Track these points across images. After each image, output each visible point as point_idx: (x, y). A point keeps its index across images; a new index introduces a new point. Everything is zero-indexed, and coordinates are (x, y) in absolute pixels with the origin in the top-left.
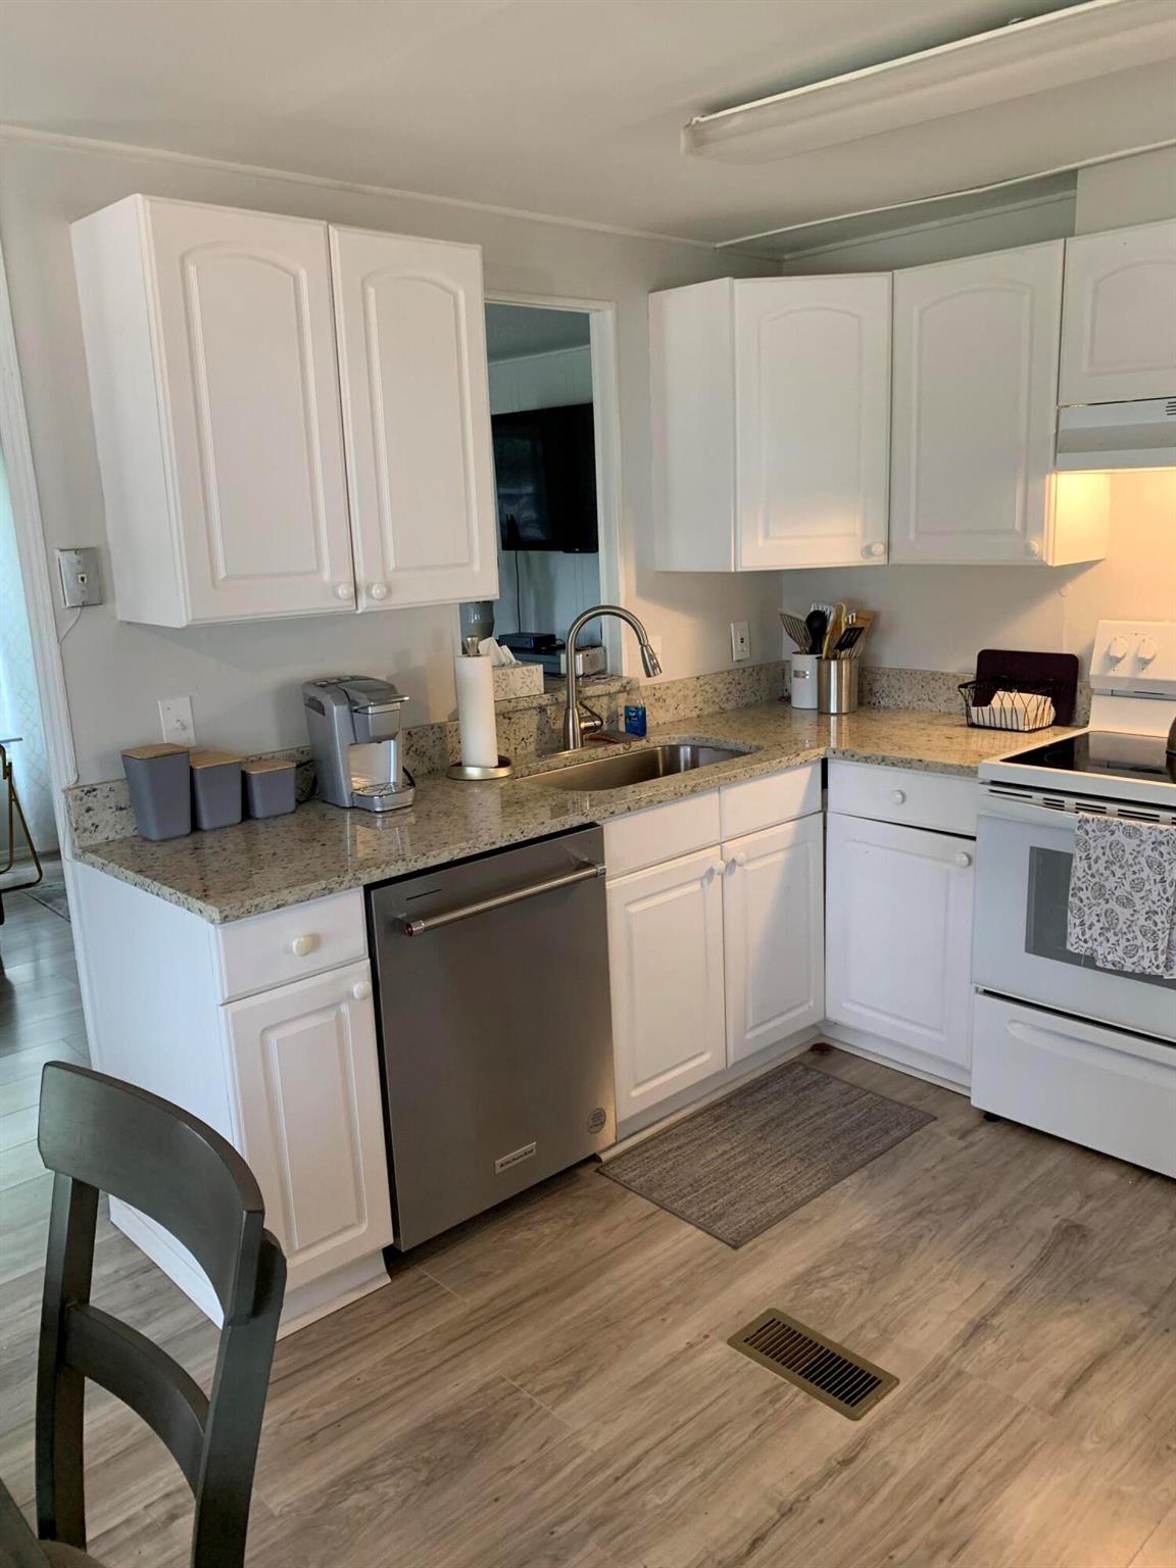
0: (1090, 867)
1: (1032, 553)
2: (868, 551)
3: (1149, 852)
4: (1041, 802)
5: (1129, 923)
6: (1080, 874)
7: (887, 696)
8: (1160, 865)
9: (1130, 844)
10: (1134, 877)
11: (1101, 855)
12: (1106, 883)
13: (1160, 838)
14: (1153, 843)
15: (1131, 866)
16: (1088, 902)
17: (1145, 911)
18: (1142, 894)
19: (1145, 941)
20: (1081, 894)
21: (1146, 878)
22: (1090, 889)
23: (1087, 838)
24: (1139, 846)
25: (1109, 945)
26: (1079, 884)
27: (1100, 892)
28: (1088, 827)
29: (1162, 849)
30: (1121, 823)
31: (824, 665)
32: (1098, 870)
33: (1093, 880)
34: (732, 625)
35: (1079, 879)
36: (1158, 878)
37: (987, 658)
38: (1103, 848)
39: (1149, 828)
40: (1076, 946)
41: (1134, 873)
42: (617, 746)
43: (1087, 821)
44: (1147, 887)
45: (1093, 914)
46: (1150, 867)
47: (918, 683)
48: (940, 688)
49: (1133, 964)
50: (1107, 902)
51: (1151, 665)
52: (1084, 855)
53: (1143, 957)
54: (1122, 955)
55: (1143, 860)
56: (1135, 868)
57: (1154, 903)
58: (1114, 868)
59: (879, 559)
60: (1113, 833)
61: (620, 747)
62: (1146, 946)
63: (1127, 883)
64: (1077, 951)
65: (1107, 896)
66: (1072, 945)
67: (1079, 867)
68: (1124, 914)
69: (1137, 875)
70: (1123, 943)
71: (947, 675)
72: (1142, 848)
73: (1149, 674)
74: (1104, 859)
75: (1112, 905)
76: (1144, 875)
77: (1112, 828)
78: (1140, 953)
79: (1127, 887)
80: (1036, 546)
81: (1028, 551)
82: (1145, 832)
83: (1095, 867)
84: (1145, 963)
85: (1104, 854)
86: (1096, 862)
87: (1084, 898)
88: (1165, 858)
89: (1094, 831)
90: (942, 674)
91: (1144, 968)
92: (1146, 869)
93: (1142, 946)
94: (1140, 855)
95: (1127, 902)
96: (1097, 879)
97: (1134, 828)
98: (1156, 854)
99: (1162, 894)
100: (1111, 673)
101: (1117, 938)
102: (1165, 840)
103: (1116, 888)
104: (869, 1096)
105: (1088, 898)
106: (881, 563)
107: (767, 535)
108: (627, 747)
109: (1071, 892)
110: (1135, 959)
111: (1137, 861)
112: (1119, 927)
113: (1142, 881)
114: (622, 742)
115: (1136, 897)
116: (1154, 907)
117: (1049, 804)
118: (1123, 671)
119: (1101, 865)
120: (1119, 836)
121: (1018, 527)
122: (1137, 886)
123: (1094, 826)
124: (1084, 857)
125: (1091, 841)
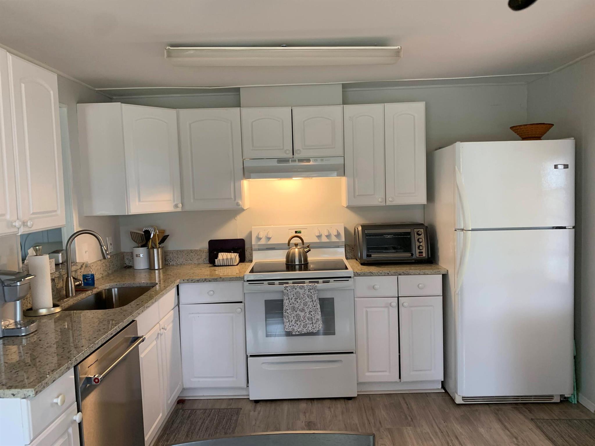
0: (289, 302)
1: (239, 205)
2: (176, 206)
3: (307, 293)
4: (267, 284)
5: (304, 317)
6: (287, 304)
7: (173, 261)
8: (311, 296)
9: (301, 291)
10: (304, 301)
11: (293, 297)
12: (295, 306)
13: (311, 288)
14: (308, 290)
15: (303, 298)
16: (290, 313)
17: (308, 312)
18: (307, 306)
19: (309, 321)
20: (288, 311)
21: (307, 301)
22: (290, 309)
23: (288, 292)
24: (304, 291)
25: (298, 326)
26: (287, 308)
27: (294, 309)
28: (288, 289)
29: (311, 291)
30: (298, 286)
31: (151, 250)
32: (292, 302)
33: (291, 306)
34: (107, 238)
35: (287, 306)
36: (311, 300)
37: (212, 243)
38: (293, 294)
39: (307, 285)
40: (288, 329)
41: (304, 300)
42: (89, 292)
43: (287, 287)
44: (308, 304)
45: (292, 317)
46: (308, 298)
47: (186, 254)
48: (195, 255)
49: (306, 330)
50: (296, 311)
51: (271, 239)
52: (287, 298)
53: (309, 327)
54: (302, 328)
55: (306, 296)
56: (304, 299)
57: (311, 308)
58: (298, 300)
59: (179, 209)
60: (296, 289)
61: (90, 292)
62: (309, 323)
63: (302, 304)
64: (289, 331)
65: (296, 310)
66: (287, 329)
67: (286, 302)
68: (302, 314)
69: (305, 301)
70: (303, 324)
71: (197, 250)
72: (305, 292)
73: (271, 242)
74: (294, 298)
75: (298, 312)
76: (307, 300)
77: (295, 288)
78: (308, 326)
79: (302, 306)
80: (240, 202)
81: (238, 204)
82: (306, 287)
83: (291, 301)
84: (310, 329)
85: (294, 296)
86: (291, 299)
87: (289, 312)
88: (312, 294)
89: (290, 290)
90: (195, 250)
91: (310, 330)
92: (307, 298)
93: (308, 323)
94: (305, 294)
95: (303, 310)
96: (292, 305)
97: (302, 286)
98: (310, 293)
99: (313, 305)
100: (259, 243)
101: (300, 323)
102: (312, 288)
103: (299, 307)
104: (213, 410)
105: (290, 312)
106: (180, 211)
107: (139, 201)
108: (92, 292)
109: (284, 311)
110: (307, 328)
111: (304, 296)
112: (301, 319)
113: (307, 302)
114: (90, 290)
115: (306, 309)
116: (311, 310)
117: (269, 284)
118: (263, 242)
119: (293, 300)
120: (298, 290)
121: (232, 197)
122: (305, 304)
123: (290, 288)
124: (287, 299)
125: (289, 293)
